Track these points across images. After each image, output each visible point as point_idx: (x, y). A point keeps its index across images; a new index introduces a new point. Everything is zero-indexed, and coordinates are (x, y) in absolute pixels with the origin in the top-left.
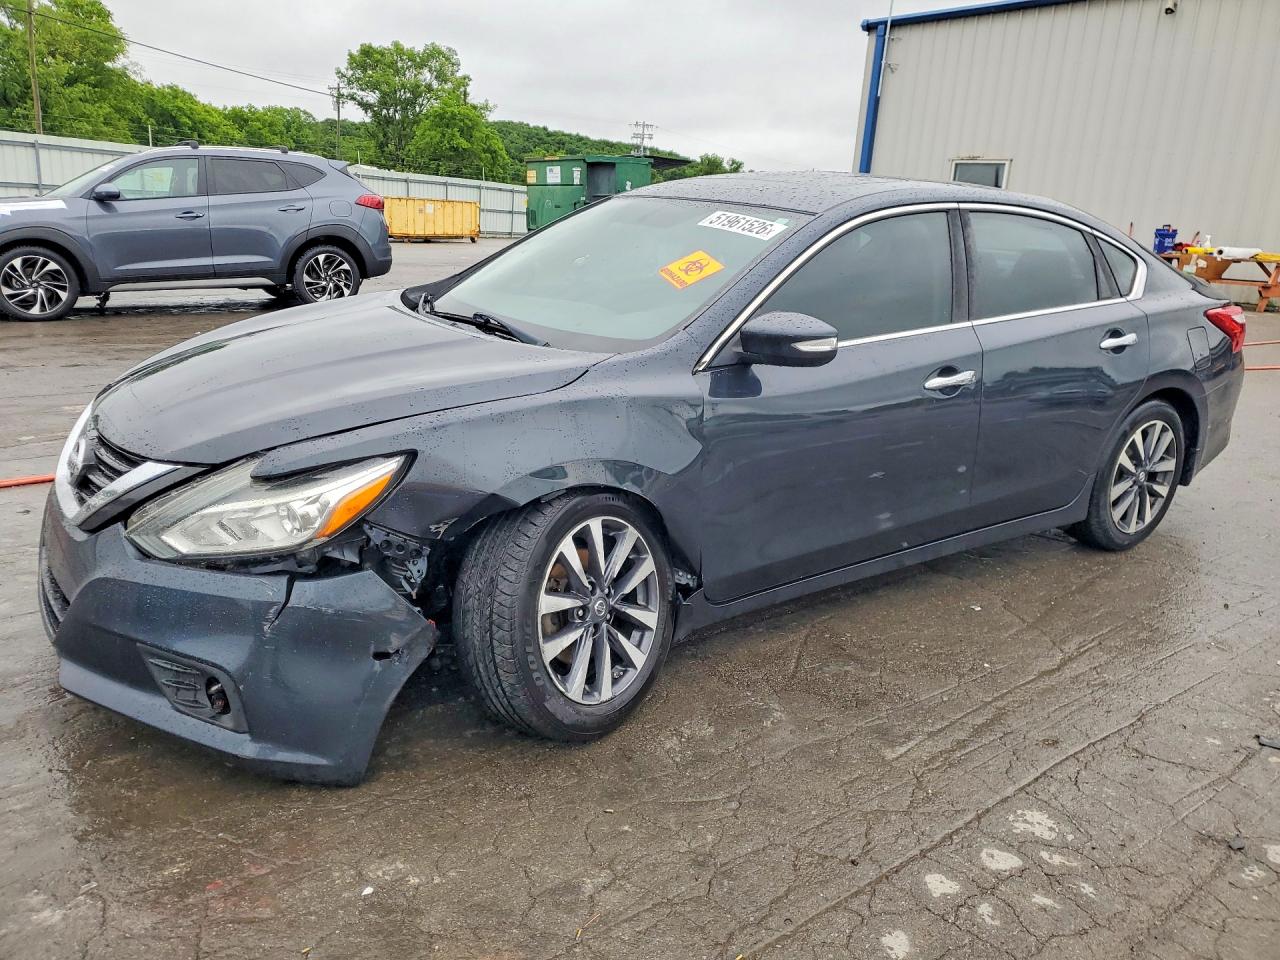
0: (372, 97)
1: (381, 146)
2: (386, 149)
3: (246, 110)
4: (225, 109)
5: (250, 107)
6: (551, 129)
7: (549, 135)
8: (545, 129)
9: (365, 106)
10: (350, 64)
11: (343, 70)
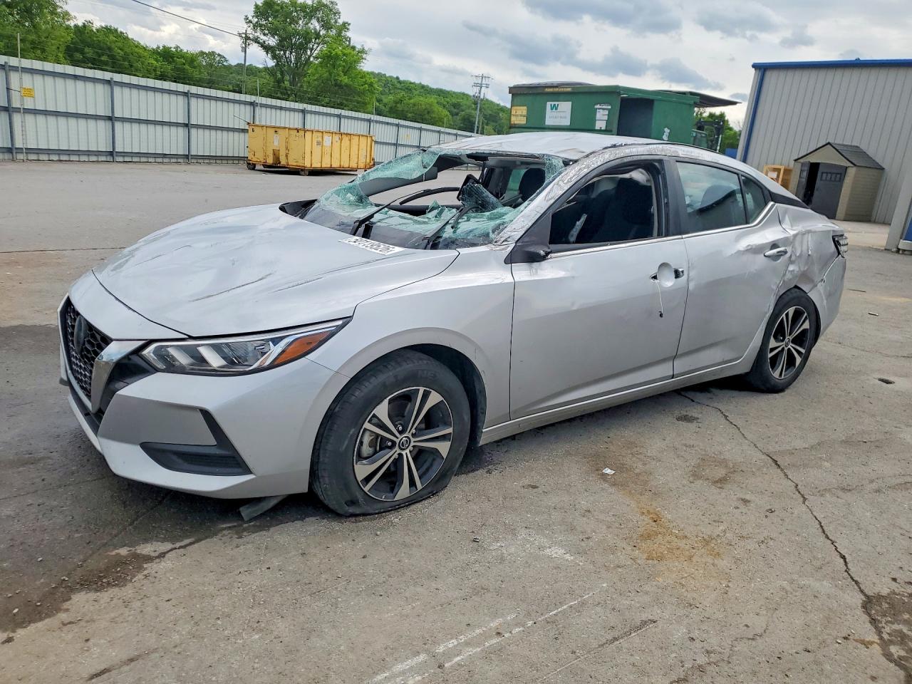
0: (272, 41)
1: (279, 82)
2: (282, 84)
3: (174, 50)
4: (158, 47)
5: (177, 47)
6: (402, 79)
7: (400, 82)
8: (397, 78)
9: (267, 48)
10: (255, 12)
11: (250, 18)
